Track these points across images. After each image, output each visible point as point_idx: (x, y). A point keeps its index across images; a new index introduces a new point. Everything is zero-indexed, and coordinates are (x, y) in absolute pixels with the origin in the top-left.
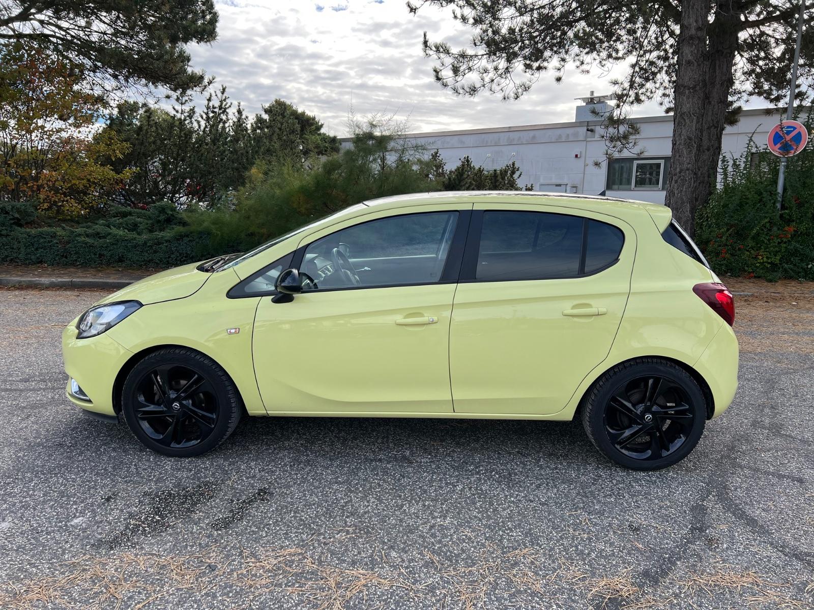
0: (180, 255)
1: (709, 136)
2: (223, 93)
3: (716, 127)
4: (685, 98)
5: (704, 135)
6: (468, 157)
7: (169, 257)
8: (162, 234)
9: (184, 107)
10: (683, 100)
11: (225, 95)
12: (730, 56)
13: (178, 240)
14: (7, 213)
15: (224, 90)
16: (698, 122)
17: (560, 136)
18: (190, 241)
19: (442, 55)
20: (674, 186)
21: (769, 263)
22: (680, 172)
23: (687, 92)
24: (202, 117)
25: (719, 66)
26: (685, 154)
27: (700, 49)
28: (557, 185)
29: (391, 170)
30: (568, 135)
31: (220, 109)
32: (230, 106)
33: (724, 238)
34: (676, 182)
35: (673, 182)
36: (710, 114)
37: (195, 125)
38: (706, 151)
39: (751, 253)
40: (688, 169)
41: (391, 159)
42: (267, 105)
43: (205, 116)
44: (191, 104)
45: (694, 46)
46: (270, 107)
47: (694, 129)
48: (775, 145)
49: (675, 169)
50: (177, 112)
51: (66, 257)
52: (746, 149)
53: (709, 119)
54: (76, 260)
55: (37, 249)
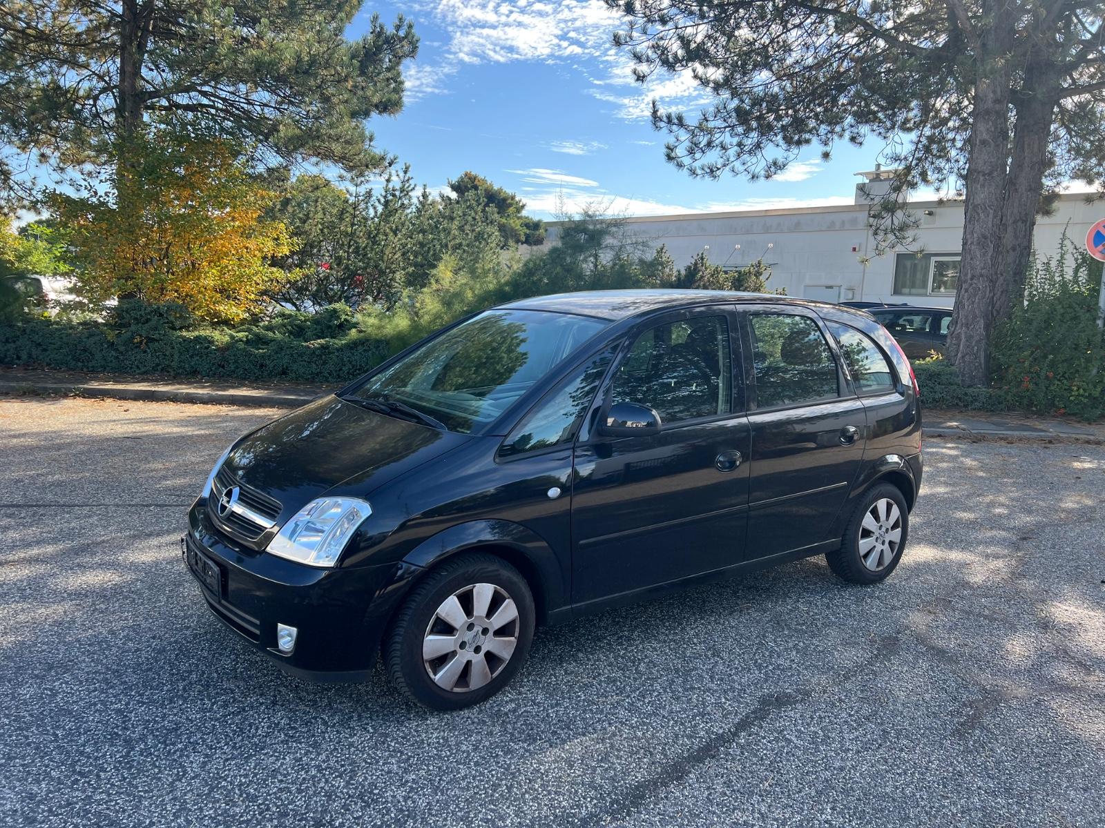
0: (353, 367)
1: (1015, 233)
2: (405, 172)
3: (1024, 222)
4: (979, 186)
5: (1008, 231)
6: (702, 254)
7: (341, 370)
8: (332, 341)
9: (359, 189)
10: (976, 188)
11: (407, 175)
12: (1043, 132)
13: (351, 348)
14: (161, 315)
15: (407, 168)
16: (995, 217)
17: (833, 223)
18: (365, 351)
19: (674, 128)
20: (963, 296)
21: (1086, 397)
22: (972, 279)
23: (982, 178)
24: (379, 201)
25: (1029, 145)
26: (979, 256)
27: (999, 126)
28: (827, 287)
29: (605, 270)
30: (843, 222)
31: (401, 192)
32: (414, 188)
33: (1027, 364)
34: (966, 291)
35: (963, 291)
36: (1016, 204)
37: (372, 212)
38: (1011, 252)
39: (1063, 383)
40: (982, 275)
41: (606, 258)
42: (454, 180)
43: (382, 200)
44: (368, 186)
45: (991, 123)
46: (458, 182)
47: (990, 225)
48: (1096, 247)
49: (966, 274)
50: (351, 195)
51: (223, 367)
52: (1060, 250)
53: (1016, 211)
54: (234, 371)
55: (191, 357)
